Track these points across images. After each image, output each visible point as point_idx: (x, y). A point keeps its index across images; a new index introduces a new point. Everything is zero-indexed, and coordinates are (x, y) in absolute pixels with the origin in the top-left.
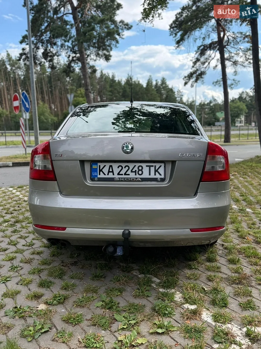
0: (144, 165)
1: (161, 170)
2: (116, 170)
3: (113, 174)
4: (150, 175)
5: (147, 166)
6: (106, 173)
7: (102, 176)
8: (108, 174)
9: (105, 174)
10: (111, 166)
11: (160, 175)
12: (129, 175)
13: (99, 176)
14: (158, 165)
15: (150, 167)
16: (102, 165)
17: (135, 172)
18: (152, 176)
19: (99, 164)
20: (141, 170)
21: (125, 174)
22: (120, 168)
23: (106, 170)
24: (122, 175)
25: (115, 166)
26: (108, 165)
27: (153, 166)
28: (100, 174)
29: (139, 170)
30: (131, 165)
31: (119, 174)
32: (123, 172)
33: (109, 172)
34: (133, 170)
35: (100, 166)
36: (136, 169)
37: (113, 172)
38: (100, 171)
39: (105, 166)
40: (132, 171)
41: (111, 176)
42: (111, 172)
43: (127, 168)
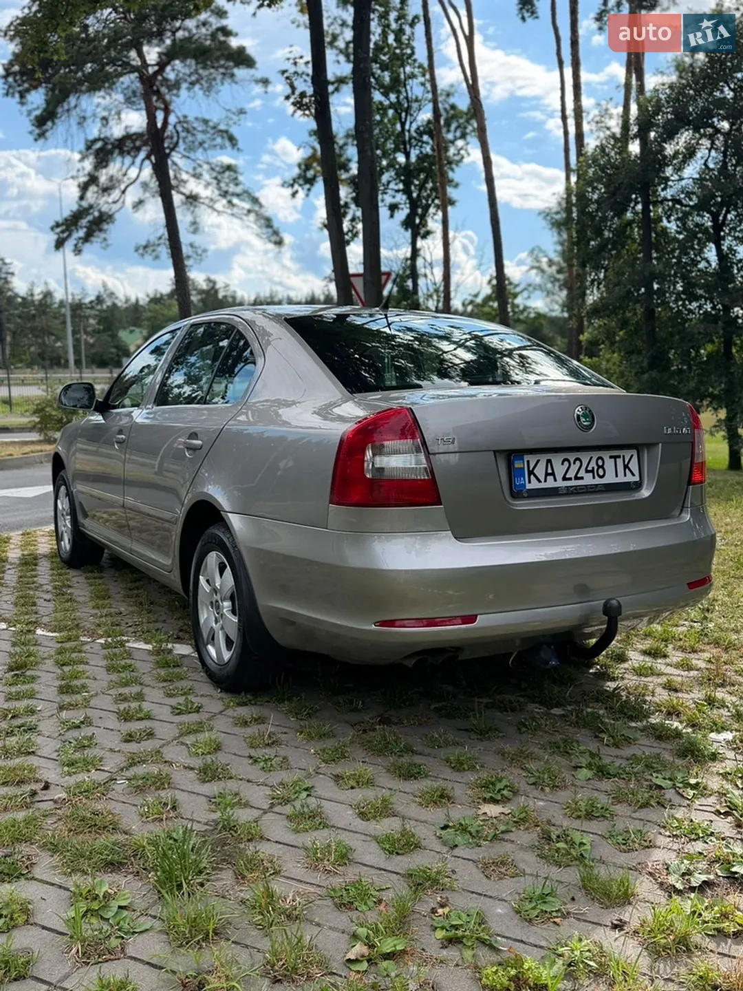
0: (606, 455)
1: (634, 465)
2: (560, 470)
3: (555, 480)
4: (617, 476)
5: (611, 457)
6: (542, 478)
7: (534, 485)
8: (545, 481)
9: (540, 481)
10: (549, 461)
11: (633, 475)
12: (582, 478)
13: (528, 486)
14: (627, 454)
15: (615, 457)
16: (532, 459)
17: (592, 471)
18: (621, 479)
19: (526, 458)
20: (602, 467)
21: (576, 478)
22: (566, 464)
23: (540, 471)
24: (570, 479)
25: (557, 460)
26: (543, 458)
27: (619, 457)
28: (530, 482)
29: (599, 467)
30: (585, 457)
31: (565, 479)
32: (571, 474)
33: (547, 474)
34: (590, 468)
35: (528, 462)
36: (593, 464)
37: (553, 474)
38: (531, 473)
39: (538, 461)
40: (587, 471)
41: (550, 483)
42: (550, 474)
43: (578, 463)
